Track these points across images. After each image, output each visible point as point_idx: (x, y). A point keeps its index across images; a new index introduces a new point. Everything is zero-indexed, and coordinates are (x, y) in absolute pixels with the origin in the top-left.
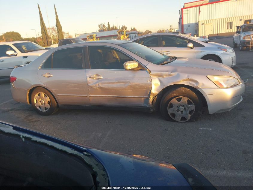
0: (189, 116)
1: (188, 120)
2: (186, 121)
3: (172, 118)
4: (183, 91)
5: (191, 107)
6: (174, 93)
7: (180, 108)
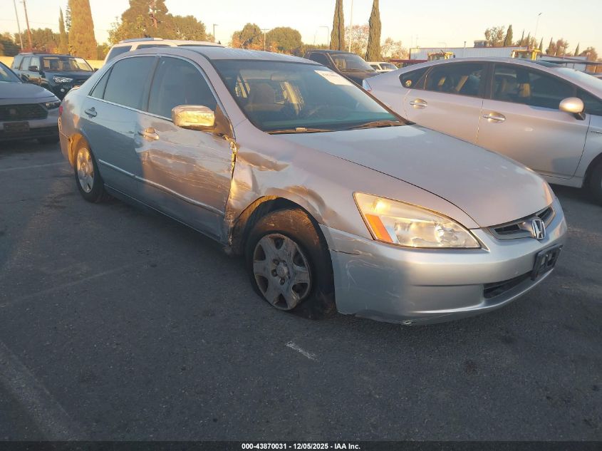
0: (293, 299)
1: (289, 308)
2: (285, 309)
3: (260, 288)
4: (292, 221)
5: (301, 272)
6: (272, 221)
7: (279, 266)
